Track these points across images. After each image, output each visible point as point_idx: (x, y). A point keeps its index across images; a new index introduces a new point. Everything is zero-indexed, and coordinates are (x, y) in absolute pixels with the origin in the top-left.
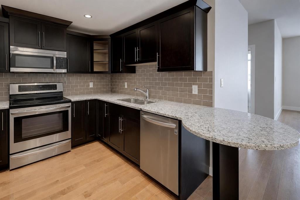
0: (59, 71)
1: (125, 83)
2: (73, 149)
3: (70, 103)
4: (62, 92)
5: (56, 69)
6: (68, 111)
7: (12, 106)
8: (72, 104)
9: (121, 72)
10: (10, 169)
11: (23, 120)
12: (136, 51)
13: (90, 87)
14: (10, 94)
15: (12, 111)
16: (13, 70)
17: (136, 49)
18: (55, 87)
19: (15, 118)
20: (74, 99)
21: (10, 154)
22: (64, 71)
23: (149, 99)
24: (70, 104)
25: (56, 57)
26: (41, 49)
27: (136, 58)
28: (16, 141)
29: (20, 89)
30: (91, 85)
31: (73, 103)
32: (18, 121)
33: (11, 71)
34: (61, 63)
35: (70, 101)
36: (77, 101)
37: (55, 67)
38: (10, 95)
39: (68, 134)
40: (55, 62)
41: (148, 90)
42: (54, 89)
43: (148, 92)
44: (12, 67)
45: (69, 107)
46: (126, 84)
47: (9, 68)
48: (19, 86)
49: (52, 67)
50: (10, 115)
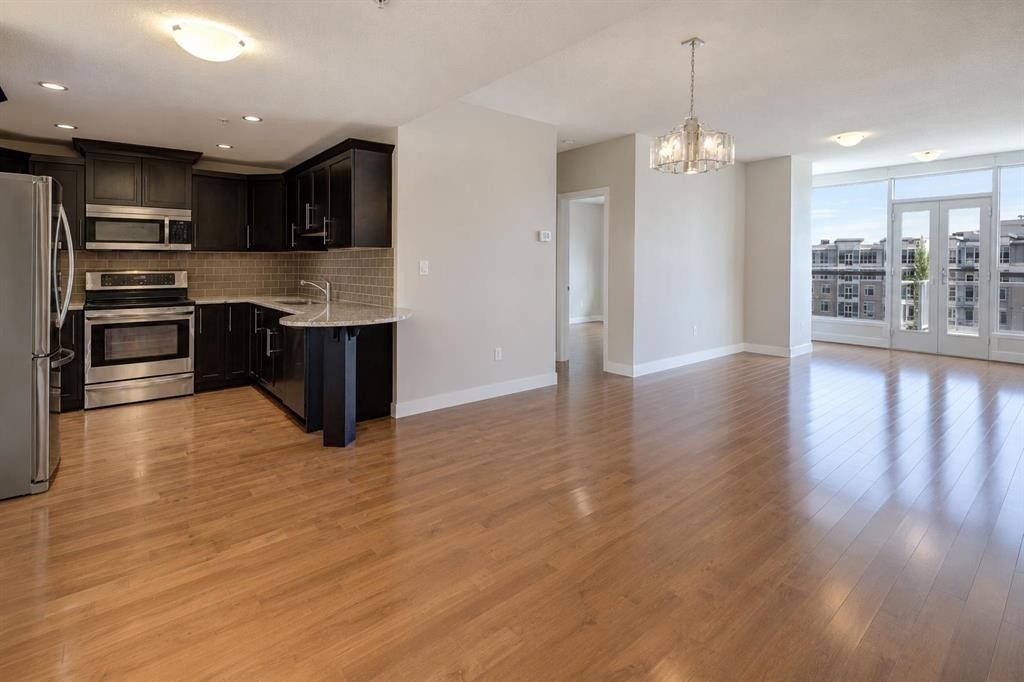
0: (173, 247)
3: (195, 308)
4: (184, 289)
5: (169, 243)
6: (188, 320)
7: (89, 305)
10: (85, 408)
14: (87, 289)
15: (88, 314)
16: (90, 246)
18: (171, 279)
19: (93, 326)
20: (199, 302)
21: (85, 383)
22: (188, 247)
24: (192, 308)
25: (170, 221)
26: (142, 206)
28: (94, 365)
29: (104, 280)
31: (198, 307)
32: (99, 331)
33: (87, 249)
34: (179, 232)
35: (193, 304)
37: (166, 241)
39: (188, 363)
40: (167, 231)
41: (328, 284)
42: (170, 284)
43: (328, 288)
44: (89, 242)
45: (191, 313)
47: (85, 242)
48: (103, 276)
49: (162, 241)
50: (86, 321)
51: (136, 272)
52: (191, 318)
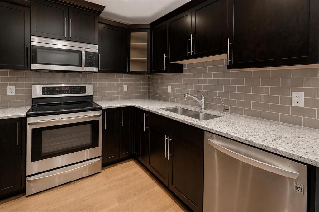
0: (88, 69)
1: (169, 86)
2: (103, 170)
3: (101, 111)
4: (92, 96)
5: (85, 66)
6: (98, 120)
7: (31, 112)
8: (104, 112)
9: (165, 72)
10: (27, 195)
11: (44, 132)
12: (190, 41)
13: (124, 91)
14: (33, 97)
15: (30, 120)
16: (34, 66)
17: (190, 38)
18: (84, 90)
19: (33, 130)
20: (106, 105)
21: (27, 175)
22: (95, 69)
23: (205, 109)
25: (85, 52)
26: (68, 40)
27: (190, 51)
28: (33, 160)
30: (125, 88)
32: (37, 133)
33: (32, 68)
34: (91, 60)
35: (100, 108)
36: (110, 109)
37: (83, 65)
38: (33, 99)
39: (98, 151)
40: (84, 57)
41: (203, 98)
42: (83, 93)
43: (203, 100)
44: (33, 64)
45: (100, 116)
46: (169, 88)
47: (31, 63)
48: (43, 88)
49: (80, 65)
50: (28, 126)
51: (63, 85)
52: (100, 119)
